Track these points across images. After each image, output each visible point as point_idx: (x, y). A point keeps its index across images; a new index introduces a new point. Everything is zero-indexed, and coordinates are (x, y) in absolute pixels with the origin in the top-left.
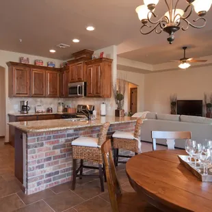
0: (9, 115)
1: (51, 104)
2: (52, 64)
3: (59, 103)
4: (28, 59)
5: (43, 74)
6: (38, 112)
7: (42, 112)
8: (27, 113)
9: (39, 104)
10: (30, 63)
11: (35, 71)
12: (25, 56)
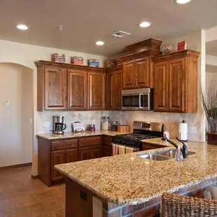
0: (38, 137)
1: (92, 119)
2: (94, 61)
3: (104, 118)
4: (63, 56)
5: (83, 77)
6: (76, 132)
7: (82, 131)
8: (63, 134)
9: (77, 119)
10: (66, 62)
11: (73, 73)
12: (60, 52)
